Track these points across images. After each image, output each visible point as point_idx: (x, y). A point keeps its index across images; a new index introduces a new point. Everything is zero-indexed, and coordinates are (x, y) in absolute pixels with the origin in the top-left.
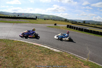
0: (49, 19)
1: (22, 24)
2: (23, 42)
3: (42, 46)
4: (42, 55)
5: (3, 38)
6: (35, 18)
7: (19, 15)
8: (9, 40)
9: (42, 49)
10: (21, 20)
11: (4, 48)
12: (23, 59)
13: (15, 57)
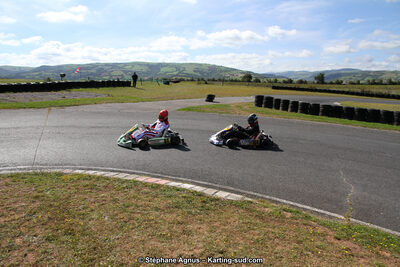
0: (184, 80)
1: (81, 108)
2: (98, 178)
3: (173, 184)
4: (179, 219)
5: (20, 170)
6: (128, 78)
7: (64, 75)
8: (43, 174)
9: (176, 196)
10: (74, 91)
11: (33, 205)
12: (112, 237)
13: (83, 235)
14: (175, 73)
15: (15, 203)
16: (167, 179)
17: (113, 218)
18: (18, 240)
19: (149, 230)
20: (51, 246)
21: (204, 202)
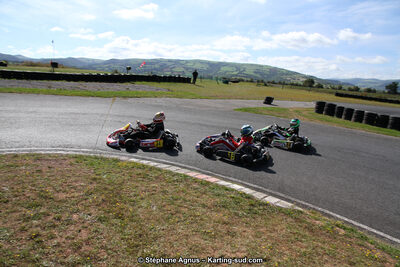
0: (243, 81)
1: (141, 100)
2: (151, 169)
3: (223, 183)
4: (225, 219)
6: (189, 75)
7: (130, 68)
8: (102, 158)
9: (224, 196)
10: (138, 84)
11: (90, 186)
12: (158, 227)
13: (132, 221)
14: (236, 73)
15: (76, 181)
16: (216, 177)
17: (161, 208)
18: (75, 216)
19: (194, 225)
20: (102, 226)
21: (252, 205)
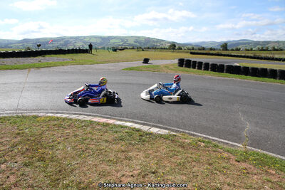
0: (127, 48)
1: (52, 69)
2: (64, 119)
3: (118, 123)
4: (123, 148)
5: (7, 114)
6: (86, 47)
7: (40, 45)
8: (23, 117)
9: (120, 132)
10: (48, 57)
11: (17, 140)
12: (73, 163)
13: (52, 161)
14: (121, 43)
15: (2, 138)
16: (114, 119)
17: (74, 148)
18: (3, 166)
19: (100, 156)
20: (27, 169)
21: (141, 136)
